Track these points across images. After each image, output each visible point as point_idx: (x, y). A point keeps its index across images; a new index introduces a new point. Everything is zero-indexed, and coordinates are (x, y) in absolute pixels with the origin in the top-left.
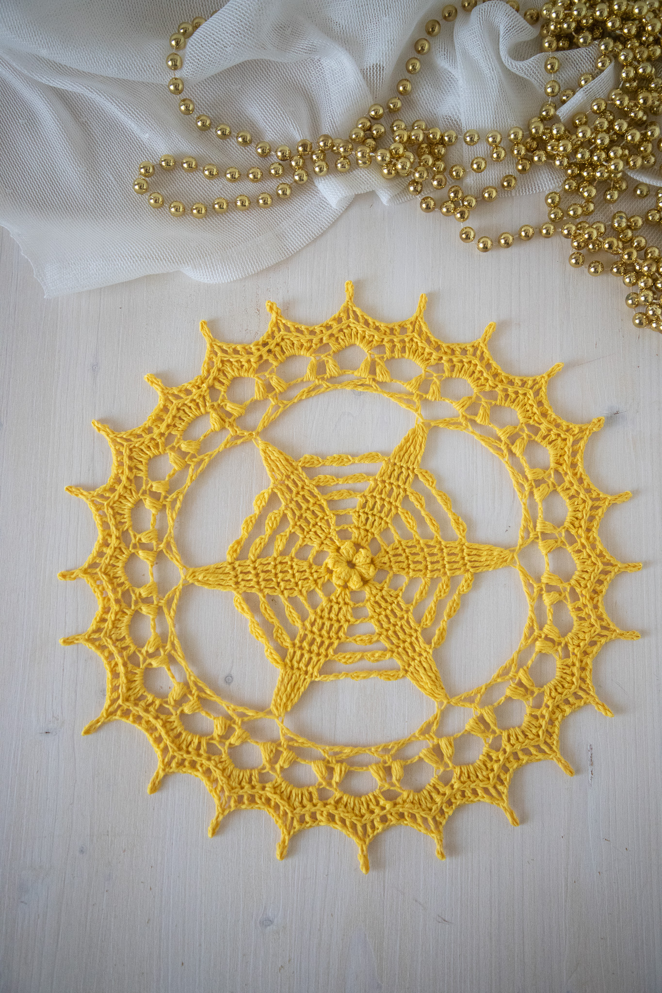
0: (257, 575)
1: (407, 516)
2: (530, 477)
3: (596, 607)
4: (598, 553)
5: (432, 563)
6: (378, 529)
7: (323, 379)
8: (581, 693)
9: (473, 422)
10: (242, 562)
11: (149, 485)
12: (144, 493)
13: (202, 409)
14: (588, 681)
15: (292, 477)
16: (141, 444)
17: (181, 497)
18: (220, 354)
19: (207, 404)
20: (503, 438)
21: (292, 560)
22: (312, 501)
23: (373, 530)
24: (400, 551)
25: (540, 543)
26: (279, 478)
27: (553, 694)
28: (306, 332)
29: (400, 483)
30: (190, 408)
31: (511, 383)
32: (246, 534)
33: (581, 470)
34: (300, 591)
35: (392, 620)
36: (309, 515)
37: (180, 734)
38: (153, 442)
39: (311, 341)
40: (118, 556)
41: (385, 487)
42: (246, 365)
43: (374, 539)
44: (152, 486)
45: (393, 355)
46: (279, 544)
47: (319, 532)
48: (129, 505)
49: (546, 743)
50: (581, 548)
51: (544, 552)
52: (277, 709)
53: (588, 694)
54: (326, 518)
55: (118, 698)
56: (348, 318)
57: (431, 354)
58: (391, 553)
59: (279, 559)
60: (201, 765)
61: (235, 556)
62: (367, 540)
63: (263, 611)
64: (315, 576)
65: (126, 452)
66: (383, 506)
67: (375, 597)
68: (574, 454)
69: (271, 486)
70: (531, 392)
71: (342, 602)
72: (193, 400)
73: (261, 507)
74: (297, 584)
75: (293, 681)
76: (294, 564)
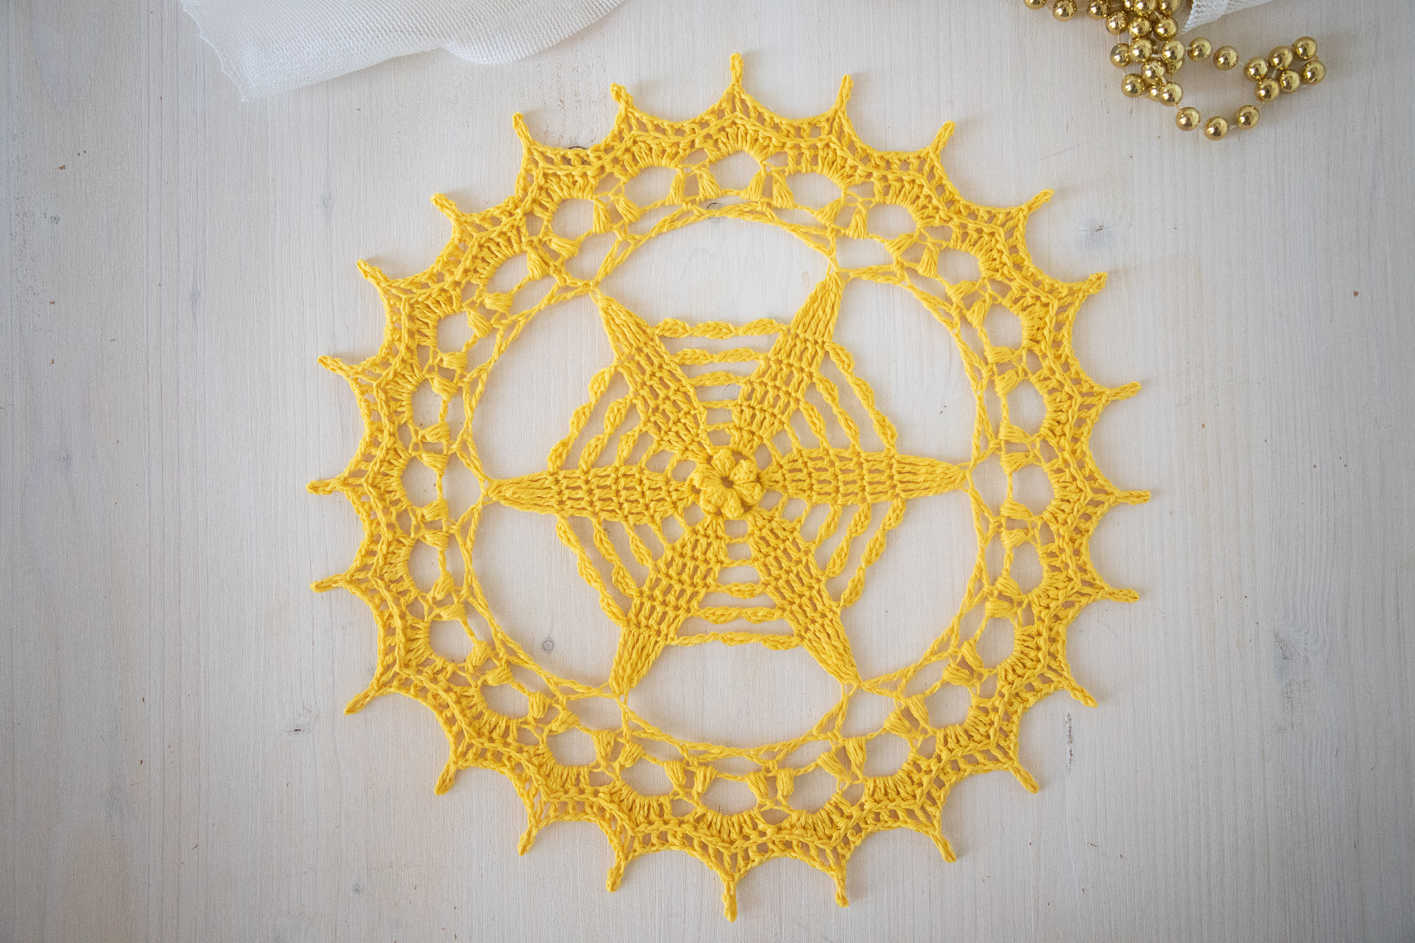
0: (590, 492)
1: (811, 413)
2: (990, 359)
3: (1077, 553)
4: (1087, 475)
5: (846, 483)
6: (769, 432)
7: (693, 202)
8: (1050, 675)
9: (913, 272)
10: (568, 473)
11: (438, 359)
12: (431, 369)
13: (516, 247)
14: (1060, 657)
15: (645, 350)
16: (427, 298)
17: (484, 376)
18: (542, 163)
19: (523, 239)
20: (954, 300)
21: (641, 471)
22: (673, 386)
23: (761, 433)
24: (799, 465)
25: (1004, 456)
26: (626, 351)
27: (1011, 677)
28: (670, 131)
29: (804, 364)
30: (498, 244)
31: (973, 215)
32: (575, 431)
33: (1067, 351)
34: (652, 517)
35: (785, 564)
36: (668, 407)
37: (481, 715)
38: (443, 295)
39: (677, 144)
40: (393, 461)
41: (781, 369)
42: (580, 181)
43: (762, 446)
44: (441, 360)
45: (799, 168)
46: (624, 449)
47: (683, 433)
48: (410, 387)
49: (998, 746)
50: (1062, 466)
51: (1007, 470)
52: (618, 684)
53: (1061, 675)
54: (693, 412)
55: (394, 663)
56: (734, 110)
57: (855, 168)
58: (786, 467)
59: (623, 470)
60: (509, 758)
61: (559, 463)
62: (752, 447)
63: (597, 543)
64: (675, 496)
65: (404, 310)
66: (777, 397)
67: (760, 530)
68: (1059, 326)
69: (615, 363)
70: (1001, 231)
71: (712, 535)
72: (502, 234)
73: (599, 393)
74: (647, 507)
75: (640, 644)
76: (644, 478)
